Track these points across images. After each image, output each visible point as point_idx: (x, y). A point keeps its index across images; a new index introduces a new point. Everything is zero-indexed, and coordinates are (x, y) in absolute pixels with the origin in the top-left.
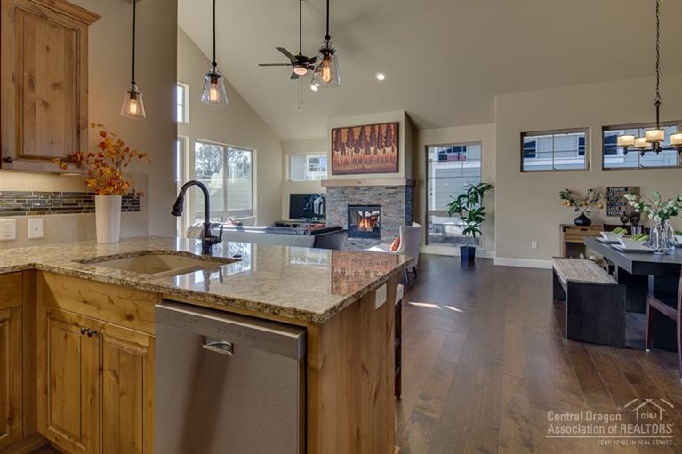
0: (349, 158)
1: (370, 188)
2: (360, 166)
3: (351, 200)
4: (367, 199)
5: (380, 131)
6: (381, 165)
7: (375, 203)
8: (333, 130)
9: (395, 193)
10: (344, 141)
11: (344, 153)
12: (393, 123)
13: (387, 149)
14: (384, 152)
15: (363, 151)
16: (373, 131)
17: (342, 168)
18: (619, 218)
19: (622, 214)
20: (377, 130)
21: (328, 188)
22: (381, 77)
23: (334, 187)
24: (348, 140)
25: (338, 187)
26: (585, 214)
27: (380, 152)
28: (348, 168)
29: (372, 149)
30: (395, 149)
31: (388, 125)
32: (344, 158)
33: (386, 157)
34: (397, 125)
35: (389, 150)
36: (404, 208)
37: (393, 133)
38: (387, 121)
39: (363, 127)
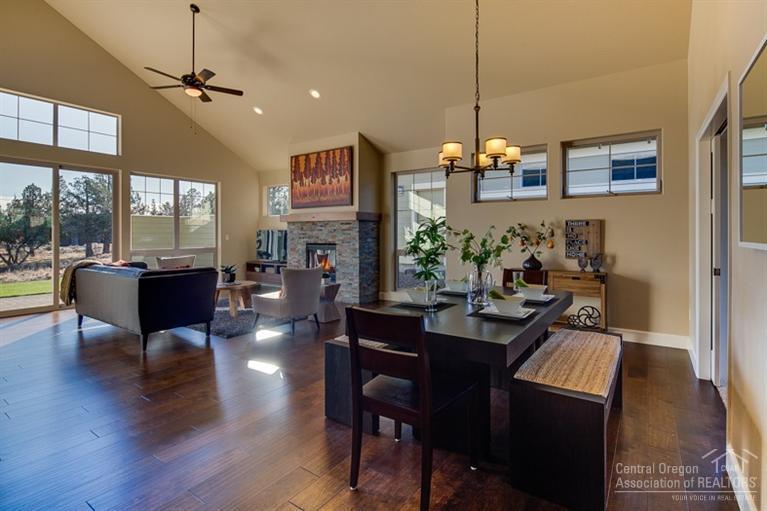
0: (305, 189)
1: (326, 224)
2: (317, 199)
3: (309, 237)
4: (324, 236)
5: (334, 157)
6: (336, 196)
7: (330, 240)
8: (292, 157)
9: (349, 229)
10: (302, 170)
11: (302, 184)
12: (346, 148)
13: (341, 178)
14: (339, 181)
15: (319, 180)
16: (327, 158)
17: (301, 201)
18: (576, 261)
19: (582, 255)
20: (332, 155)
21: (289, 223)
22: (315, 94)
23: (294, 223)
24: (305, 168)
25: (297, 222)
26: (536, 255)
27: (334, 181)
28: (307, 200)
29: (327, 178)
30: (349, 177)
31: (342, 149)
32: (302, 189)
33: (340, 188)
34: (351, 149)
35: (342, 179)
36: (357, 246)
37: (346, 159)
38: (341, 146)
39: (318, 153)
